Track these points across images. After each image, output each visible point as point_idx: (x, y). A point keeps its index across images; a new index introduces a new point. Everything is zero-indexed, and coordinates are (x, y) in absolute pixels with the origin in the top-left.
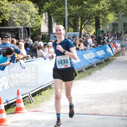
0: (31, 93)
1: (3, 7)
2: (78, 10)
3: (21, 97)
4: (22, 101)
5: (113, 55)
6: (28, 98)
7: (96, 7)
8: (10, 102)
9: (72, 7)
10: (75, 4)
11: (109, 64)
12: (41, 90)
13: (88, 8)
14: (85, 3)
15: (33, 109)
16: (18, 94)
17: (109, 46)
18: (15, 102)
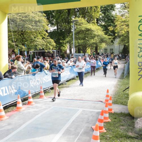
0: (49, 88)
1: (37, 42)
2: (83, 42)
3: (43, 90)
4: (43, 92)
5: (102, 66)
6: (48, 90)
7: (92, 41)
8: (37, 93)
9: (79, 41)
10: (82, 39)
11: (99, 71)
13: (88, 42)
14: (87, 39)
15: (49, 96)
16: (41, 88)
17: (100, 61)
18: (40, 93)
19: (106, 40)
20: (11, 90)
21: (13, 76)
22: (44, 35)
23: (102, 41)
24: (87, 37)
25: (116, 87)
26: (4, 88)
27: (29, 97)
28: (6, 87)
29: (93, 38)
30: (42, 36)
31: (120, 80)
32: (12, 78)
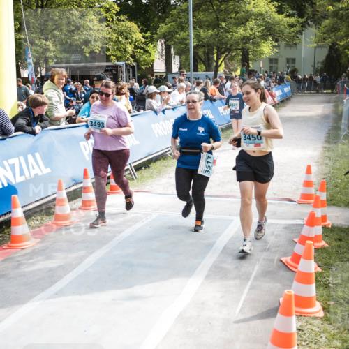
0: (133, 165)
1: (92, 32)
2: (212, 35)
6: (128, 172)
7: (241, 32)
9: (201, 31)
10: (208, 26)
12: (150, 161)
13: (227, 34)
14: (223, 24)
15: (136, 189)
19: (282, 28)
20: (33, 168)
21: (37, 128)
22: (107, 12)
23: (270, 32)
24: (225, 21)
25: (321, 165)
26: (15, 161)
27: (85, 188)
28: (22, 158)
29: (242, 22)
30: (100, 14)
31: (327, 145)
32: (34, 133)
